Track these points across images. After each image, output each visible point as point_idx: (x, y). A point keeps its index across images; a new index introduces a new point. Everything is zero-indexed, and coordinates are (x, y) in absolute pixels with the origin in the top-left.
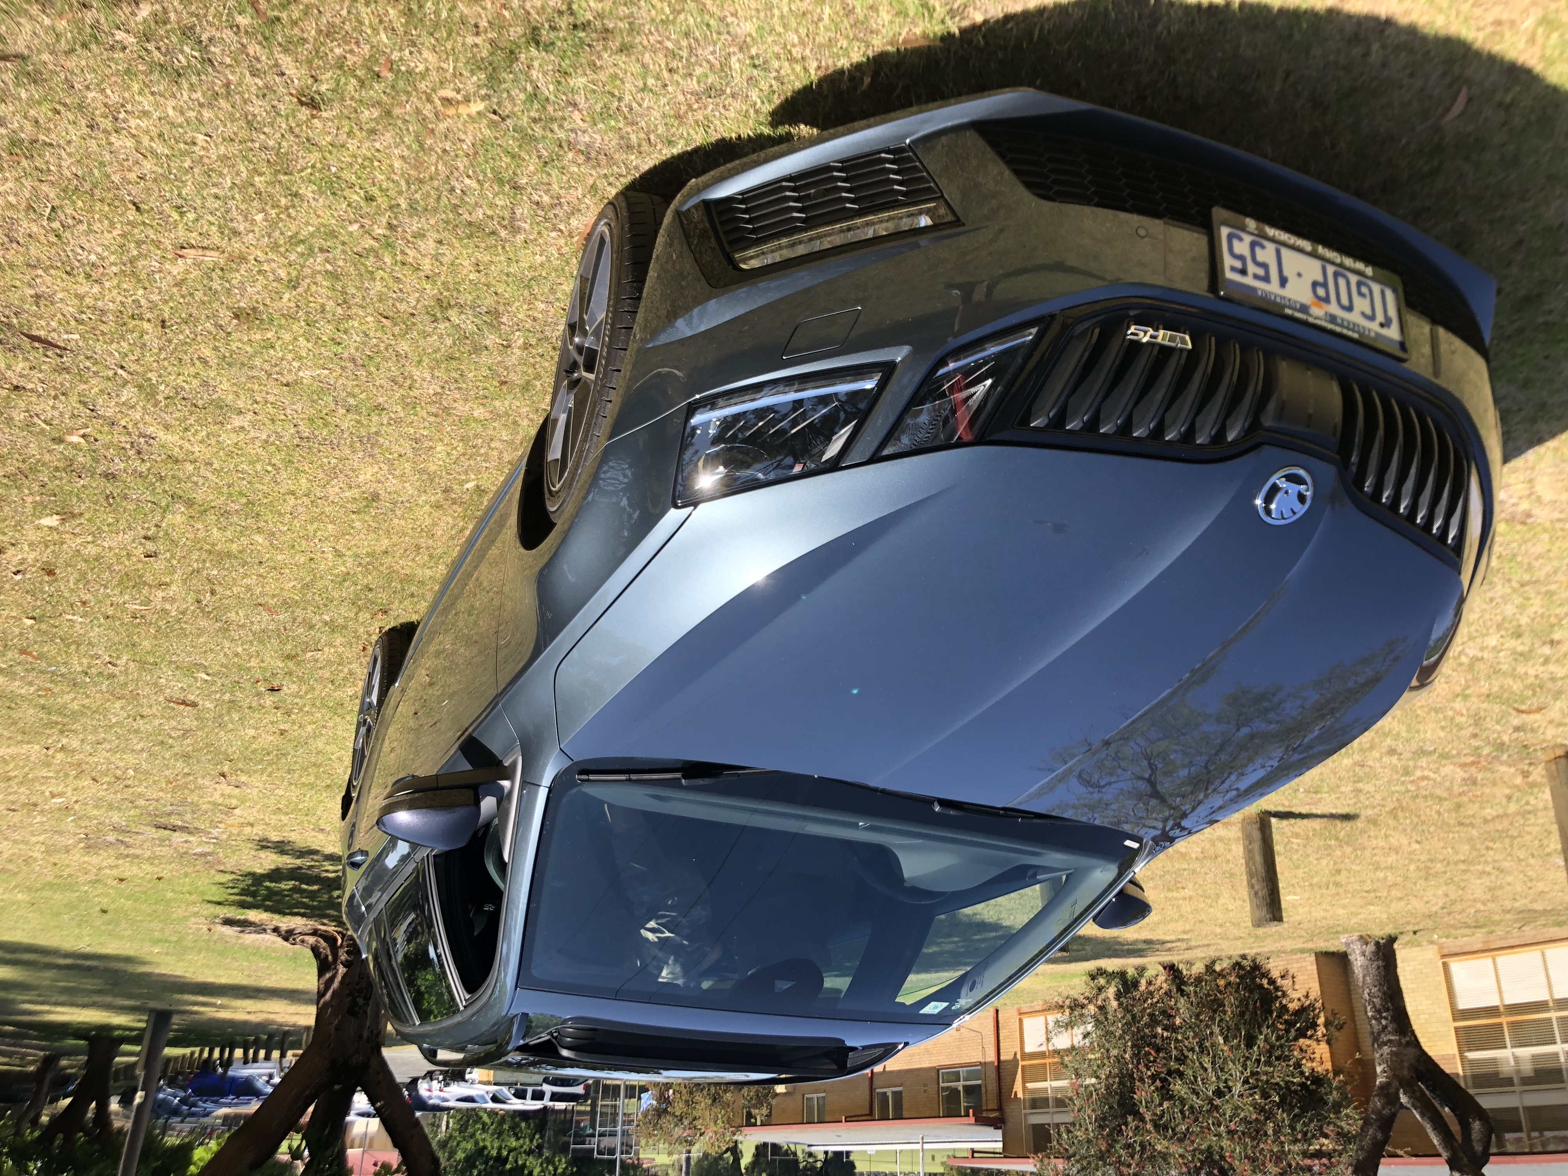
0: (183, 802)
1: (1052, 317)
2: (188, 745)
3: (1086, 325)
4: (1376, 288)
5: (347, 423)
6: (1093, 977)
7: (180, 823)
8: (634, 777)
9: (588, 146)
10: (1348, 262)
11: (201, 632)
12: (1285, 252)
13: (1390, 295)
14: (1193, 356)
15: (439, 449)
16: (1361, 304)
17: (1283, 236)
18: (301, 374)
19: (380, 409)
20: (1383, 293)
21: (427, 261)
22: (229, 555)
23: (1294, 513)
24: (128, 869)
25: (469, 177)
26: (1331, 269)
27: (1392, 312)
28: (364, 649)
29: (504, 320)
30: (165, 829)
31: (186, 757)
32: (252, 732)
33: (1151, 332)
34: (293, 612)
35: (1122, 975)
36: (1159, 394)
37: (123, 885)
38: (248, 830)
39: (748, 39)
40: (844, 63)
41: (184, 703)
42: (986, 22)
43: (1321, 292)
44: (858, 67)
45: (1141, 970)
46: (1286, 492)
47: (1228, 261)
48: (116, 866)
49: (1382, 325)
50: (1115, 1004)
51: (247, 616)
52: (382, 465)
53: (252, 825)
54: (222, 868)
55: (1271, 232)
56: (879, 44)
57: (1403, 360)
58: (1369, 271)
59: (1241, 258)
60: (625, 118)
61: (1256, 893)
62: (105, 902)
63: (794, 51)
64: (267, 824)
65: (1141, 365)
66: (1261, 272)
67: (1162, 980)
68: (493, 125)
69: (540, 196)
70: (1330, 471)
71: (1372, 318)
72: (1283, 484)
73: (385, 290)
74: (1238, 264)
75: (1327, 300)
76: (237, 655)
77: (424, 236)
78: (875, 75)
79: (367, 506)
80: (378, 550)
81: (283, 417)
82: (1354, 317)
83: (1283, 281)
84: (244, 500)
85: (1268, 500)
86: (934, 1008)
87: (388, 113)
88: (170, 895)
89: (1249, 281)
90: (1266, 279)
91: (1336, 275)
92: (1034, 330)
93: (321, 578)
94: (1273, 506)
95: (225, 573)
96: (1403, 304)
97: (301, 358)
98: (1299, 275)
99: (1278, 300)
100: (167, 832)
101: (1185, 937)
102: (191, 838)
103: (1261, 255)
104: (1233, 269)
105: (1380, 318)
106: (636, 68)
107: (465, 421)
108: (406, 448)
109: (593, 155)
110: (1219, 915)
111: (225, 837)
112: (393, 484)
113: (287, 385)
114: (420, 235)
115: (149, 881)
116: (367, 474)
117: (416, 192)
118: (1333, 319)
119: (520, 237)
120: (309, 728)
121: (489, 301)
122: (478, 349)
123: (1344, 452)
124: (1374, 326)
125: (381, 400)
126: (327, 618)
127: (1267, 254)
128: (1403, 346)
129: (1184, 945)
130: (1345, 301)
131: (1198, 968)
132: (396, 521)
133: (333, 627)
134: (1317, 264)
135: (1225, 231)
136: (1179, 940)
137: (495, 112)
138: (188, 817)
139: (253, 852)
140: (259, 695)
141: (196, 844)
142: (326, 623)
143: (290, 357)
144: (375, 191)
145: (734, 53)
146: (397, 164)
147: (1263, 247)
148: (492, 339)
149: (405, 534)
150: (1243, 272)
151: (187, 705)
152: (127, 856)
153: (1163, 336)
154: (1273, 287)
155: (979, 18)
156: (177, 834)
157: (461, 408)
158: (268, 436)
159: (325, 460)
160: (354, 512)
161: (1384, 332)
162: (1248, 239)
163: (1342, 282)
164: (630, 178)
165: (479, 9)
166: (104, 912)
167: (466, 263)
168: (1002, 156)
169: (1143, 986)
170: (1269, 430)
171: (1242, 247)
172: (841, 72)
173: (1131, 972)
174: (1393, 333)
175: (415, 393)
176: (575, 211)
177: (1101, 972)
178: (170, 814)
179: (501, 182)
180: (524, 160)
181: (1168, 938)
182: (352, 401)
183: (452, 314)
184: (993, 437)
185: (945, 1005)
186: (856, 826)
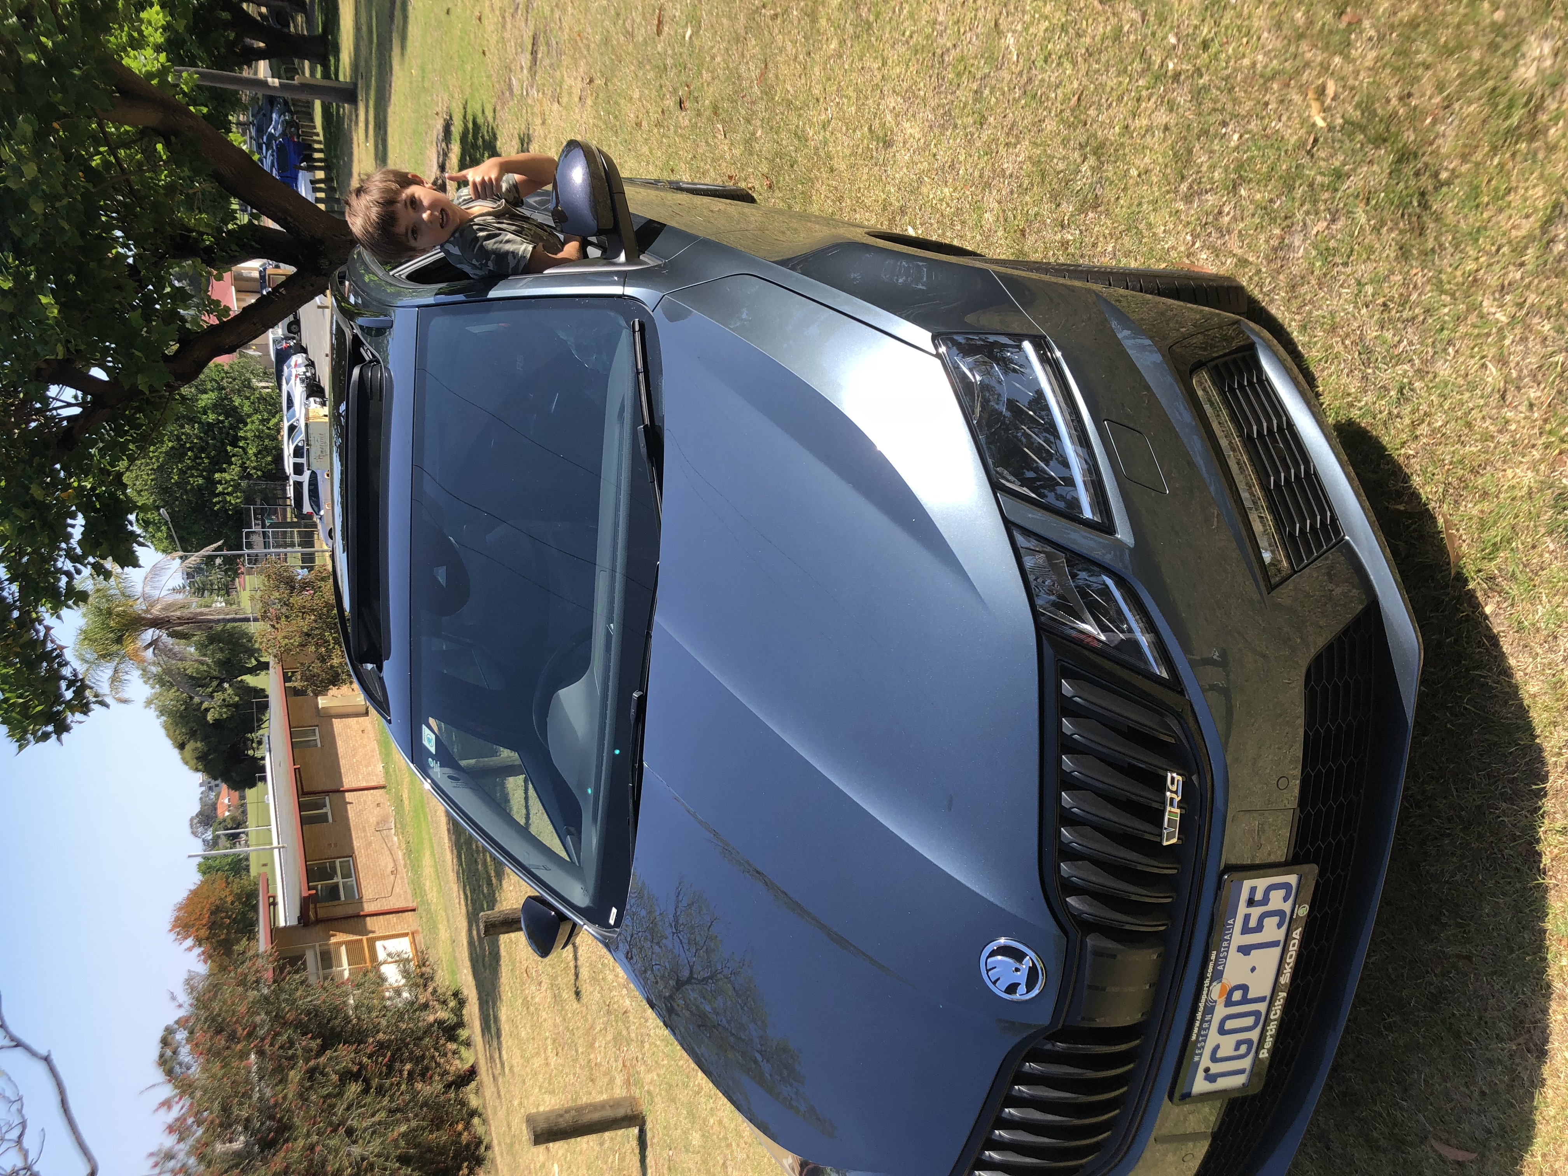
0: (560, 53)
1: (1182, 692)
2: (618, 40)
3: (1176, 728)
4: (1246, 1063)
5: (964, 95)
6: (456, 994)
7: (539, 56)
8: (642, 377)
9: (1290, 246)
10: (1272, 1029)
11: (733, 18)
12: (1277, 951)
13: (1239, 1080)
14: (1155, 849)
15: (946, 190)
16: (1227, 1046)
17: (1293, 951)
18: (1010, 35)
19: (982, 122)
20: (1241, 1072)
21: (1145, 122)
22: (814, 20)
23: (994, 983)
24: (491, 22)
25: (1241, 137)
26: (1262, 1007)
27: (1222, 1083)
28: (730, 177)
29: (1091, 215)
30: (533, 44)
31: (606, 41)
32: (636, 95)
33: (1177, 799)
34: (762, 99)
35: (460, 1024)
36: (1110, 814)
37: (475, 22)
38: (538, 121)
39: (1430, 376)
40: (1417, 481)
41: (660, 22)
42: (1486, 616)
43: (1237, 996)
44: (1415, 496)
45: (468, 1044)
46: (1017, 970)
47: (1261, 883)
48: (493, 10)
49: (1207, 1070)
50: (431, 1018)
51: (753, 57)
52: (922, 141)
53: (543, 123)
54: (498, 108)
55: (1297, 934)
56: (1442, 514)
57: (1171, 1098)
58: (1264, 1054)
59: (1265, 901)
60: (1325, 275)
61: (561, 1116)
62: (458, 11)
63: (1424, 426)
64: (545, 138)
65: (1142, 793)
66: (1253, 923)
67: (458, 1066)
68: (1301, 144)
69: (1228, 213)
70: (1044, 1018)
71: (1214, 1059)
72: (1027, 964)
73: (1108, 89)
74: (1258, 896)
75: (1229, 1003)
76: (713, 58)
77: (1171, 110)
78: (1409, 515)
79: (878, 138)
80: (835, 163)
81: (962, 31)
82: (1213, 1038)
83: (1245, 950)
84: (872, 18)
85: (1007, 951)
87: (1301, 36)
88: (468, 68)
89: (1242, 909)
90: (1246, 930)
91: (1257, 1014)
92: (1165, 675)
93: (800, 116)
94: (999, 958)
96: (1232, 1096)
97: (1026, 29)
98: (1253, 969)
99: (1225, 944)
100: (530, 47)
101: (507, 1070)
102: (525, 71)
103: (1271, 923)
104: (1253, 890)
105: (1215, 1068)
106: (1383, 268)
107: (978, 208)
108: (944, 157)
109: (1281, 254)
110: (532, 1099)
111: (530, 101)
112: (904, 157)
113: (996, 25)
114: (1172, 107)
115: (481, 45)
116: (912, 130)
117: (1218, 88)
118: (1210, 1010)
119: (1181, 206)
120: (645, 150)
121: (1109, 194)
122: (1056, 198)
123: (1066, 1034)
124: (1205, 1061)
125: (991, 119)
126: (759, 133)
127: (1272, 931)
128: (1187, 1096)
129: (497, 1072)
130: (1230, 1025)
131: (474, 1102)
132: (866, 170)
134: (1267, 992)
135: (1292, 879)
136: (503, 1065)
137: (1316, 141)
138: (547, 62)
139: (516, 132)
140: (675, 91)
141: (520, 79)
142: (753, 134)
143: (1027, 18)
144: (1213, 50)
145: (1413, 365)
146: (1246, 62)
147: (1279, 926)
148: (1068, 209)
149: (852, 183)
150: (1251, 902)
151: (658, 26)
152: (504, 17)
153: (1172, 813)
154: (1237, 939)
155: (1488, 610)
156: (529, 56)
157: (991, 200)
158: (941, 23)
159: (922, 84)
160: (870, 128)
161: (1200, 1074)
162: (1287, 907)
163: (1249, 1021)
164: (1260, 297)
165: (1428, 93)
166: (448, 13)
167: (1147, 160)
168: (1346, 631)
169: (451, 1046)
170: (1083, 944)
171: (1277, 901)
172: (1406, 478)
173: (463, 1034)
174: (1200, 1085)
175: (1002, 151)
176: (1216, 252)
177: (462, 1003)
178: (548, 44)
179: (1240, 167)
180: (1266, 186)
181: (504, 1052)
182: (987, 92)
183: (1092, 161)
184: (1045, 642)
185: (433, 750)
186: (610, 620)
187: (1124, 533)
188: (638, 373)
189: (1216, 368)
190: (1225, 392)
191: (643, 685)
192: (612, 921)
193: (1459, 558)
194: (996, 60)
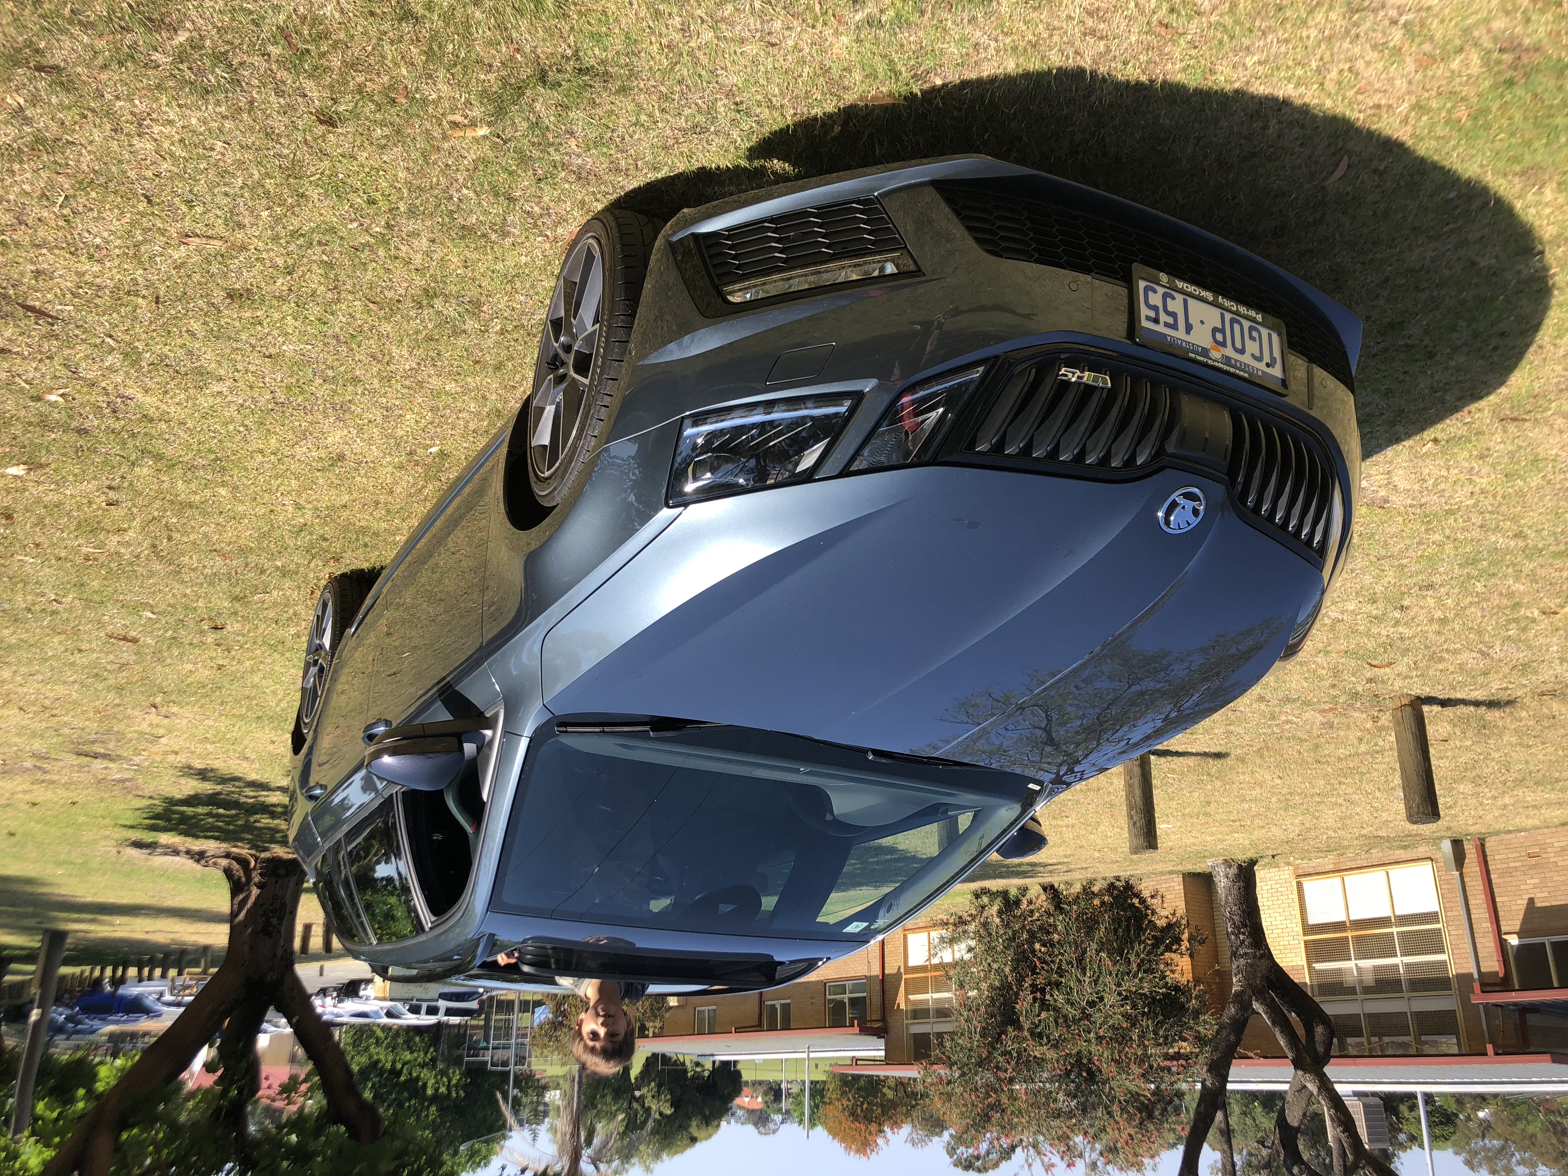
0: (109, 731)
1: (997, 357)
2: (123, 678)
3: (1024, 366)
4: (1264, 332)
5: (323, 391)
6: (977, 896)
7: (102, 751)
8: (607, 729)
9: (580, 167)
10: (1243, 309)
11: (152, 574)
12: (1191, 301)
13: (1275, 337)
14: (1112, 393)
15: (408, 417)
16: (1252, 347)
17: (1191, 289)
18: (284, 347)
19: (356, 380)
20: (1270, 336)
21: (419, 256)
22: (190, 505)
23: (1189, 524)
24: (41, 794)
25: (468, 188)
26: (1228, 316)
27: (1277, 354)
28: (312, 592)
29: (485, 308)
30: (86, 756)
31: (120, 689)
32: (190, 667)
33: (1078, 373)
34: (247, 557)
35: (1005, 894)
36: (1083, 425)
37: (35, 810)
38: (171, 758)
39: (734, 88)
40: (817, 111)
41: (125, 639)
42: (944, 85)
43: (1219, 337)
44: (830, 116)
45: (1024, 890)
46: (1183, 507)
47: (1144, 311)
48: (31, 791)
49: (1268, 365)
50: (997, 920)
51: (199, 561)
52: (351, 429)
53: (176, 753)
54: (140, 793)
55: (1180, 284)
56: (850, 98)
57: (1284, 396)
58: (1259, 318)
59: (1155, 308)
60: (617, 146)
61: (1135, 824)
62: (13, 825)
63: (774, 100)
64: (193, 753)
65: (1069, 399)
66: (1170, 320)
67: (1042, 901)
68: (494, 146)
69: (532, 207)
70: (1220, 490)
71: (1260, 359)
72: (1181, 501)
73: (375, 279)
74: (1152, 314)
75: (1223, 344)
76: (185, 595)
77: (419, 235)
78: (845, 124)
79: (332, 465)
80: (338, 503)
81: (261, 385)
82: (1246, 359)
83: (1189, 328)
84: (213, 457)
85: (1168, 513)
86: (855, 928)
87: (398, 132)
88: (81, 819)
89: (1160, 328)
90: (1174, 326)
91: (1232, 321)
92: (981, 369)
93: (279, 528)
94: (1172, 518)
95: (185, 521)
96: (1286, 345)
97: (287, 334)
98: (1202, 322)
99: (1184, 344)
100: (88, 759)
101: (1066, 860)
102: (111, 765)
103: (1172, 306)
104: (1148, 318)
105: (1267, 359)
106: (631, 107)
107: (436, 394)
108: (377, 415)
109: (584, 174)
110: (1099, 841)
111: (146, 764)
112: (359, 445)
113: (270, 356)
114: (415, 234)
115: (63, 806)
116: (335, 437)
117: (417, 198)
118: (1227, 360)
119: (509, 240)
120: (247, 663)
121: (474, 292)
122: (456, 332)
123: (1232, 474)
124: (1262, 366)
125: (358, 373)
126: (279, 564)
127: (1176, 305)
128: (1284, 382)
129: (1065, 868)
130: (1238, 345)
131: (1077, 888)
132: (358, 479)
133: (284, 573)
134: (1218, 312)
135: (1142, 284)
136: (1060, 863)
137: (498, 137)
138: (111, 745)
139: (173, 779)
140: (202, 632)
141: (116, 771)
142: (277, 568)
143: (275, 333)
144: (378, 196)
145: (721, 99)
146: (402, 175)
147: (1173, 298)
148: (471, 324)
149: (366, 491)
150: (1156, 321)
151: (129, 641)
152: (43, 781)
153: (1087, 377)
154: (1180, 334)
155: (939, 82)
156: (98, 761)
157: (435, 382)
158: (245, 401)
159: (297, 424)
160: (319, 470)
161: (1269, 371)
162: (1161, 291)
163: (1237, 327)
164: (615, 196)
165: (494, 52)
166: (12, 834)
167: (455, 260)
168: (957, 213)
169: (1024, 905)
170: (1173, 455)
171: (1155, 299)
172: (815, 119)
173: (1013, 892)
174: (1277, 371)
175: (393, 367)
176: (562, 220)
177: (985, 891)
178: (94, 742)
179: (497, 195)
180: (519, 176)
181: (1050, 862)
182: (330, 373)
183: (438, 303)
184: (944, 459)
185: (865, 924)
186: (798, 771)
187: (868, 385)
188: (604, 732)
189: (719, 276)
190: (743, 275)
191: (865, 751)
192: (1038, 788)
193: (890, 94)
194: (302, 361)
